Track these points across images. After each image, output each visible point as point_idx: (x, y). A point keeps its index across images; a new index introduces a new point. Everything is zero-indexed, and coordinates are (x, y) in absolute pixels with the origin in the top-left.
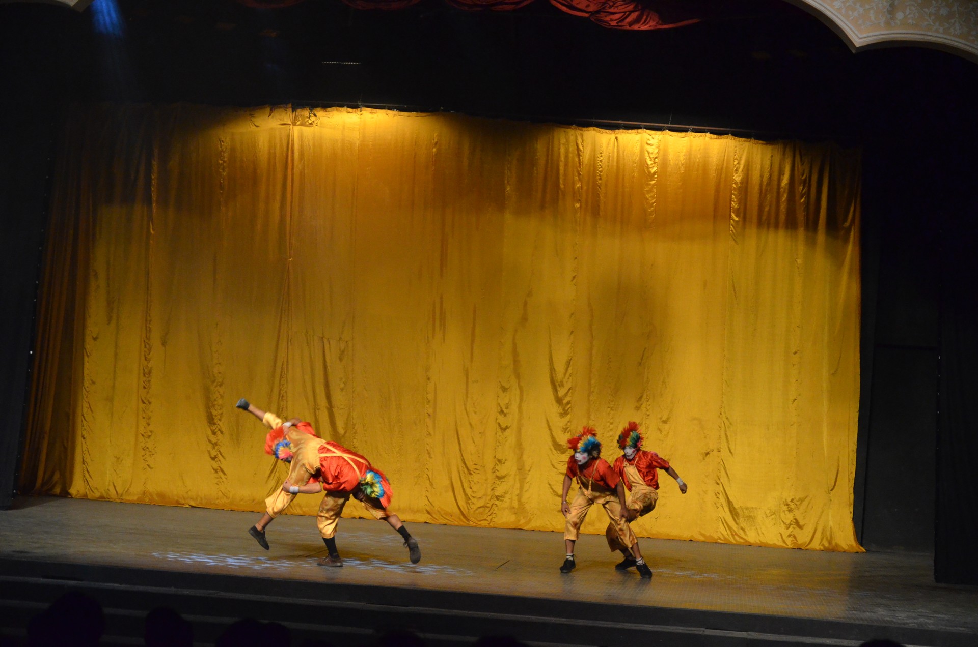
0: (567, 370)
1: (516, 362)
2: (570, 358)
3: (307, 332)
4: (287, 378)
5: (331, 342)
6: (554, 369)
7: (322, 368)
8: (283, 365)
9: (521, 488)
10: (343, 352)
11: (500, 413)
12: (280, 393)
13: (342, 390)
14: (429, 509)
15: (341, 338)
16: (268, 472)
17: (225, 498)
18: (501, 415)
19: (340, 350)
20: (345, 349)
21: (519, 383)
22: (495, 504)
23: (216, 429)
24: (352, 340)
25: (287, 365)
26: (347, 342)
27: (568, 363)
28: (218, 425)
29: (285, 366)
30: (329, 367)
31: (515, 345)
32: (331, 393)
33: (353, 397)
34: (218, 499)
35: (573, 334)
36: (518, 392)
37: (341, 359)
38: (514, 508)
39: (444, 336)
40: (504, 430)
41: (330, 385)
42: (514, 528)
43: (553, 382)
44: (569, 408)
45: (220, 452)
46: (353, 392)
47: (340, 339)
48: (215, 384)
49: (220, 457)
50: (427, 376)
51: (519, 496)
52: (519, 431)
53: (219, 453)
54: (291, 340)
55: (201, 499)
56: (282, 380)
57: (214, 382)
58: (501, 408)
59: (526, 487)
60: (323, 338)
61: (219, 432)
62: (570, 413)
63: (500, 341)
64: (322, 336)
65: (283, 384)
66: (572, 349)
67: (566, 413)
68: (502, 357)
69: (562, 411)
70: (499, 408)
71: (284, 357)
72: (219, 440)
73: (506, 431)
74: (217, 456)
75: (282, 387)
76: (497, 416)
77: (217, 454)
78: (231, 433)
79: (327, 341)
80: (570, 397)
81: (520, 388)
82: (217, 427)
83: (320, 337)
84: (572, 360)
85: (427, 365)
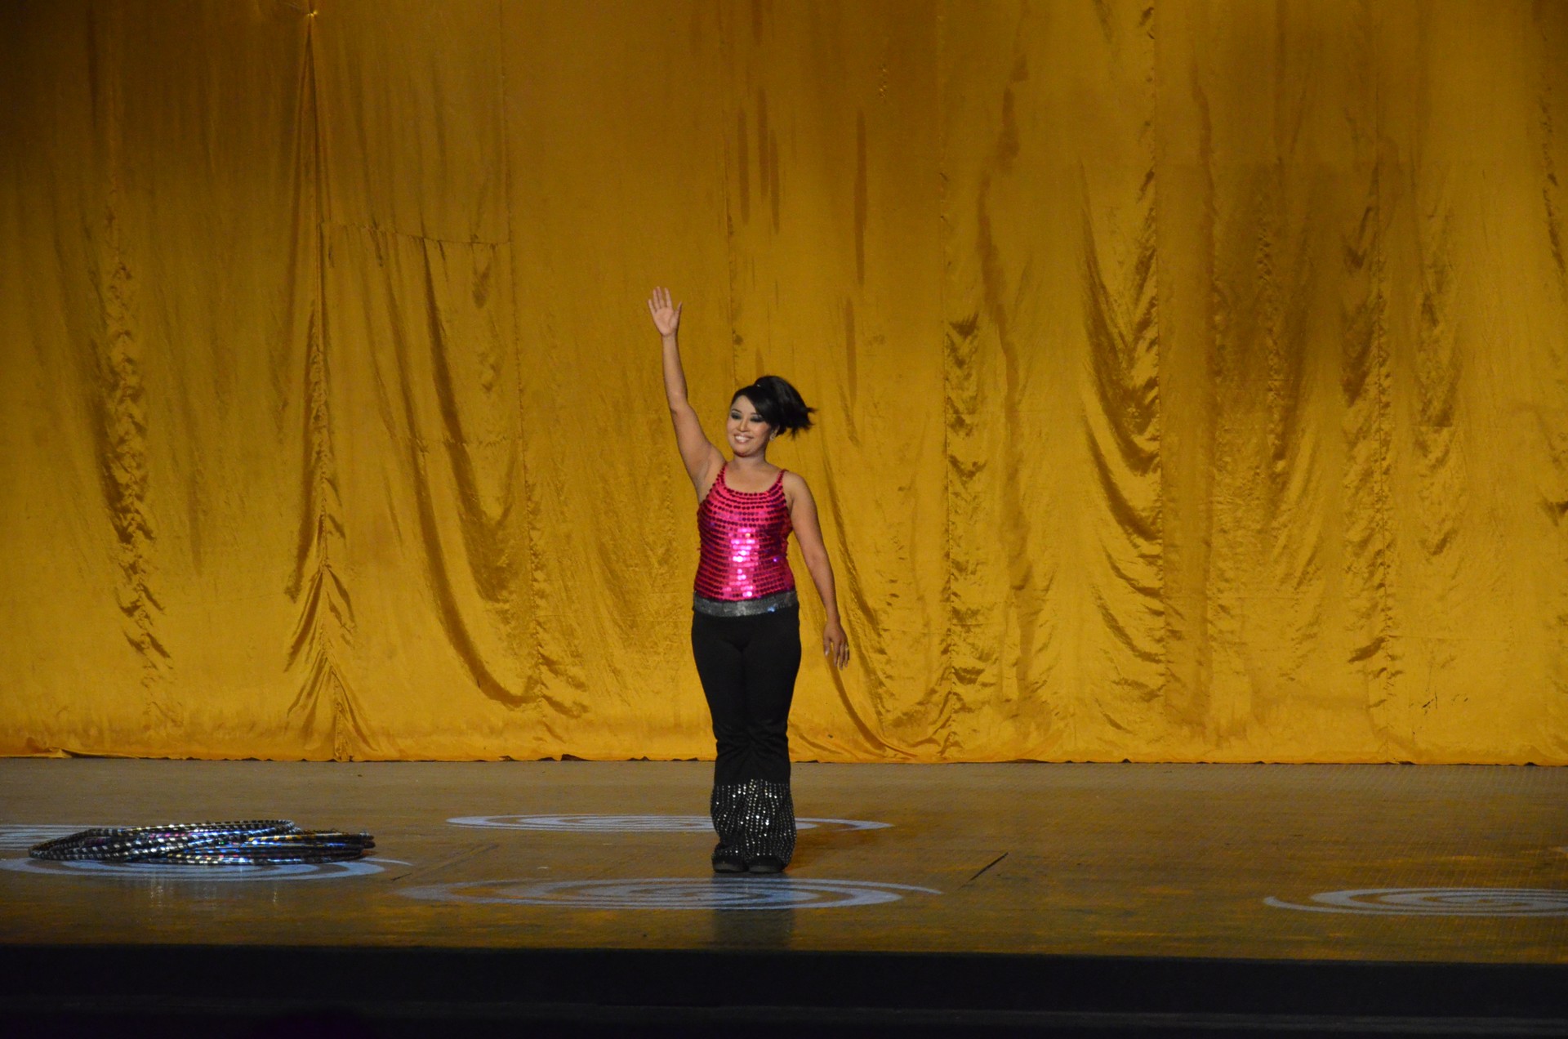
0: (1141, 287)
1: (991, 276)
2: (1148, 253)
3: (376, 225)
4: (325, 361)
5: (448, 250)
6: (1103, 287)
7: (425, 329)
8: (312, 324)
9: (1026, 640)
10: (485, 276)
11: (952, 426)
12: (308, 410)
13: (488, 388)
15: (477, 237)
16: (290, 641)
17: (170, 724)
18: (956, 432)
19: (475, 272)
20: (488, 268)
21: (1003, 334)
22: (955, 694)
23: (130, 524)
24: (510, 240)
25: (325, 325)
26: (493, 247)
27: (1143, 267)
28: (137, 512)
29: (318, 330)
30: (446, 325)
31: (984, 222)
32: (458, 398)
33: (522, 408)
34: (147, 728)
35: (1153, 182)
36: (1001, 362)
37: (480, 299)
38: (1008, 701)
39: (776, 214)
40: (971, 474)
41: (453, 374)
42: (1012, 756)
43: (1098, 327)
44: (1156, 398)
45: (146, 590)
46: (521, 391)
47: (474, 239)
48: (119, 393)
49: (149, 607)
50: (734, 332)
51: (1021, 665)
52: (1012, 476)
53: (143, 595)
54: (331, 248)
55: (101, 732)
56: (311, 374)
57: (114, 387)
58: (956, 412)
59: (1040, 637)
60: (422, 240)
61: (139, 535)
62: (1158, 415)
63: (942, 217)
64: (421, 235)
65: (316, 383)
66: (1153, 227)
67: (1147, 414)
68: (950, 263)
69: (1132, 410)
70: (951, 411)
71: (313, 303)
72: (141, 557)
73: (974, 478)
74: (139, 604)
75: (314, 390)
76: (946, 436)
77: (140, 597)
78: (178, 537)
79: (436, 248)
80: (1155, 366)
81: (1008, 349)
82: (133, 519)
83: (414, 237)
84: (1155, 258)
85: (732, 301)
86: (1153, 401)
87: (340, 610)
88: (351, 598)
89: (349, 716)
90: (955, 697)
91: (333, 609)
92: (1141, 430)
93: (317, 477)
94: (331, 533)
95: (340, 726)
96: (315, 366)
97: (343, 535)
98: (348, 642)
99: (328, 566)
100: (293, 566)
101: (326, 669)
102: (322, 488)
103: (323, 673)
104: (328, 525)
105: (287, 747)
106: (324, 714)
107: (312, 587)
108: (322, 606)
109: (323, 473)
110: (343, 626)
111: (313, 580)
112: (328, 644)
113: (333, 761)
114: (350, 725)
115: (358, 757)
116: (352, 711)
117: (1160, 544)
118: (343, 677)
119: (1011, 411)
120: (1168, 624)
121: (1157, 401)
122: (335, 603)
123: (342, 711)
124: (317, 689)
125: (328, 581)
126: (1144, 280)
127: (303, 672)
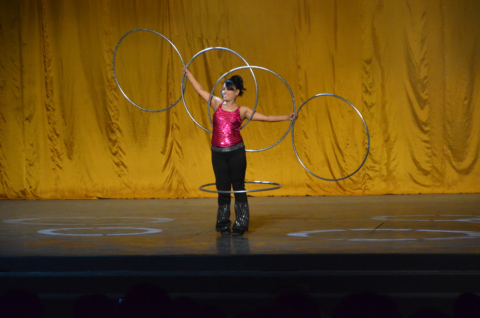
0: (422, 48)
1: (376, 45)
2: (424, 37)
3: (187, 35)
4: (173, 77)
5: (209, 42)
6: (410, 48)
7: (203, 66)
8: (168, 65)
9: (389, 157)
11: (365, 92)
12: (168, 92)
14: (308, 183)
16: (164, 162)
17: (128, 188)
18: (366, 95)
21: (380, 63)
22: (367, 174)
23: (114, 128)
25: (172, 66)
26: (223, 40)
27: (423, 41)
28: (117, 124)
29: (170, 67)
30: (209, 65)
31: (373, 29)
34: (121, 190)
35: (425, 15)
36: (380, 73)
37: (220, 56)
38: (383, 176)
39: (309, 28)
40: (371, 107)
41: (212, 80)
42: (385, 193)
43: (409, 60)
44: (427, 82)
45: (120, 148)
47: (217, 38)
48: (110, 88)
49: (121, 153)
50: (297, 65)
51: (387, 165)
52: (383, 107)
53: (119, 149)
55: (107, 191)
56: (169, 81)
58: (366, 87)
59: (393, 156)
60: (202, 39)
61: (117, 131)
62: (428, 87)
63: (360, 28)
64: (201, 37)
65: (170, 83)
66: (426, 29)
67: (424, 87)
68: (363, 42)
69: (420, 86)
70: (364, 87)
71: (169, 59)
72: (118, 138)
73: (372, 108)
74: (118, 152)
75: (169, 86)
76: (363, 95)
77: (118, 149)
78: (129, 132)
79: (206, 41)
80: (427, 72)
81: (381, 68)
82: (115, 126)
83: (199, 38)
84: (426, 39)
85: (297, 55)
86: (426, 83)
87: (179, 152)
88: (182, 148)
89: (182, 185)
90: (367, 175)
91: (177, 152)
92: (423, 92)
93: (171, 112)
94: (176, 129)
95: (180, 188)
96: (170, 78)
97: (179, 129)
98: (181, 162)
99: (175, 139)
100: (164, 139)
101: (175, 170)
102: (172, 115)
103: (174, 172)
104: (175, 126)
105: (163, 194)
106: (175, 184)
107: (170, 146)
108: (173, 151)
109: (173, 111)
110: (180, 157)
111: (171, 143)
112: (176, 163)
113: (178, 198)
114: (183, 187)
115: (185, 197)
116: (183, 183)
117: (429, 127)
118: (181, 173)
119: (383, 86)
120: (432, 151)
121: (428, 83)
122: (177, 150)
123: (180, 183)
124: (172, 177)
125: (175, 144)
126: (423, 46)
127: (168, 172)
